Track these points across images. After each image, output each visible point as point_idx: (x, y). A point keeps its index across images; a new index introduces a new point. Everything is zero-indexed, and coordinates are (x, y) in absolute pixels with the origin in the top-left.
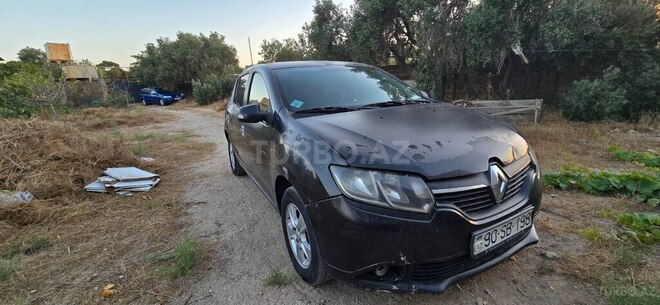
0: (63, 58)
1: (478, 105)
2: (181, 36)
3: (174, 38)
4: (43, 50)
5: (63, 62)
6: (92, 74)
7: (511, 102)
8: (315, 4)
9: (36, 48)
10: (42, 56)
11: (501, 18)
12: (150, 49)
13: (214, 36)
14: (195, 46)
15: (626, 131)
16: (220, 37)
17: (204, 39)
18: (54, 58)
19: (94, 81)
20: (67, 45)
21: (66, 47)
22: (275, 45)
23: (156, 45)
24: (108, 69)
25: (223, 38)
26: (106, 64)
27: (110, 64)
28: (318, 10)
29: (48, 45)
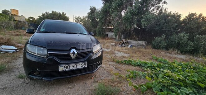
0: (16, 14)
1: (130, 41)
2: (53, 12)
3: (51, 12)
4: (10, 11)
5: (15, 15)
6: (23, 20)
7: (139, 41)
8: (90, 7)
9: (8, 10)
10: (9, 13)
11: (131, 17)
12: (43, 15)
13: (63, 13)
14: (56, 16)
15: (165, 53)
16: (65, 14)
17: (60, 14)
18: (12, 14)
19: (24, 22)
20: (18, 10)
21: (17, 11)
22: (80, 18)
23: (45, 13)
24: (31, 19)
25: (66, 14)
26: (31, 18)
27: (32, 18)
28: (91, 9)
29: (11, 10)
